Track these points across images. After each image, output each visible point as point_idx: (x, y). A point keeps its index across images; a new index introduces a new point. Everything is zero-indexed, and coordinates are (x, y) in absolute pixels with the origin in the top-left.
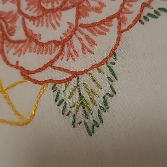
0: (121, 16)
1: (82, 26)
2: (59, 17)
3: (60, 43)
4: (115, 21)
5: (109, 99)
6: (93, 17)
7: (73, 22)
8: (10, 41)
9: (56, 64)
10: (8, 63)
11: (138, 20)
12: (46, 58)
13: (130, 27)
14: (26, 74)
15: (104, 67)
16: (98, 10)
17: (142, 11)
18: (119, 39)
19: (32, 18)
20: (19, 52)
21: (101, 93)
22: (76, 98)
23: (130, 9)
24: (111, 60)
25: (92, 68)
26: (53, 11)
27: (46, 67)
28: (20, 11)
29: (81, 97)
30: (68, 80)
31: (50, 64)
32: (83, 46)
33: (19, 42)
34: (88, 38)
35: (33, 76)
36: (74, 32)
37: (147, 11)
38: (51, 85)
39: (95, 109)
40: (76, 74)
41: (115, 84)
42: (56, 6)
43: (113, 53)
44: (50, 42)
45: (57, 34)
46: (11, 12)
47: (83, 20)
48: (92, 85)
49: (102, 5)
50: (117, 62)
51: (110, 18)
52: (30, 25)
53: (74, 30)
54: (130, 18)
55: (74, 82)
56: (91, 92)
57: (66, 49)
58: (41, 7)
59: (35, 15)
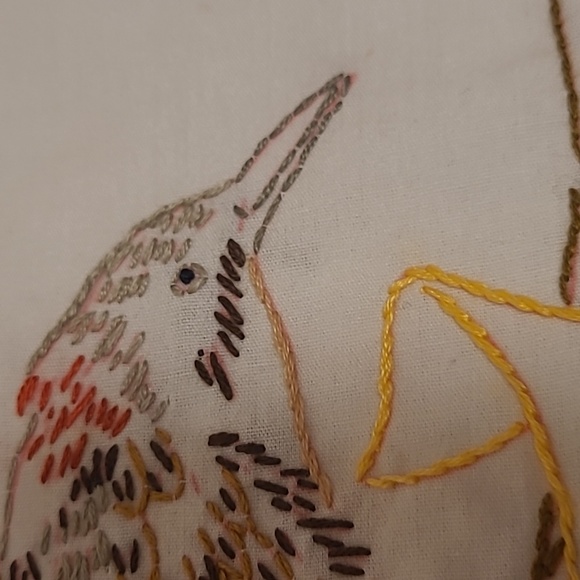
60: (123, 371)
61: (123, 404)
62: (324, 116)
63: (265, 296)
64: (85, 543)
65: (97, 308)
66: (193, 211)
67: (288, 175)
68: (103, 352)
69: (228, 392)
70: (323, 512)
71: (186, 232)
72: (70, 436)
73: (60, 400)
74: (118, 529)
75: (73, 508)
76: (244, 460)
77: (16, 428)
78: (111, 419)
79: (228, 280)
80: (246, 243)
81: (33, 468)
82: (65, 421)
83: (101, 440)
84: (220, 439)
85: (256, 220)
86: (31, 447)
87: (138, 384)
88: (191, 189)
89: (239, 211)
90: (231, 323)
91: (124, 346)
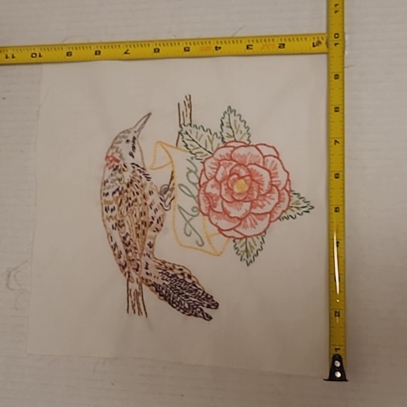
0: (272, 213)
1: (253, 213)
2: (242, 205)
3: (240, 219)
4: (268, 215)
5: (259, 252)
6: (258, 210)
7: (248, 209)
8: (214, 211)
9: (237, 229)
10: (212, 223)
11: (279, 218)
12: (232, 225)
13: (275, 221)
14: (220, 230)
15: (260, 237)
16: (261, 207)
17: (282, 214)
18: (269, 225)
19: (227, 202)
20: (217, 218)
21: (256, 248)
22: (244, 248)
23: (277, 211)
24: (264, 234)
25: (254, 235)
26: (239, 201)
27: (231, 229)
28: (221, 195)
29: (246, 248)
30: (241, 239)
31: (234, 229)
32: (251, 224)
33: (219, 213)
34: (254, 220)
35: (225, 233)
36: (248, 215)
37: (284, 215)
38: (233, 239)
39: (252, 255)
40: (246, 237)
41: (263, 246)
42: (241, 199)
43: (265, 231)
44: (235, 217)
45: (239, 214)
46: (216, 194)
47: (253, 211)
48: (252, 244)
49: (264, 205)
50: (266, 236)
51: (266, 213)
52: (225, 205)
53: (248, 214)
54: (276, 216)
55: (244, 240)
56: (251, 246)
57: (243, 222)
58: (233, 197)
59: (229, 200)
60: (119, 154)
61: (119, 159)
62: (147, 119)
63: (138, 144)
64: (114, 178)
65: (115, 145)
66: (128, 131)
67: (142, 127)
68: (117, 151)
69: (133, 157)
70: (146, 173)
71: (127, 135)
72: (112, 164)
73: (111, 159)
74: (119, 176)
75: (113, 173)
76: (136, 167)
77: (105, 163)
78: (118, 161)
79: (134, 142)
80: (136, 136)
81: (107, 168)
82: (111, 161)
83: (117, 164)
84: (133, 164)
85: (137, 133)
86: (107, 165)
87: (121, 156)
88: (128, 128)
89: (135, 132)
90: (134, 148)
91: (119, 150)
